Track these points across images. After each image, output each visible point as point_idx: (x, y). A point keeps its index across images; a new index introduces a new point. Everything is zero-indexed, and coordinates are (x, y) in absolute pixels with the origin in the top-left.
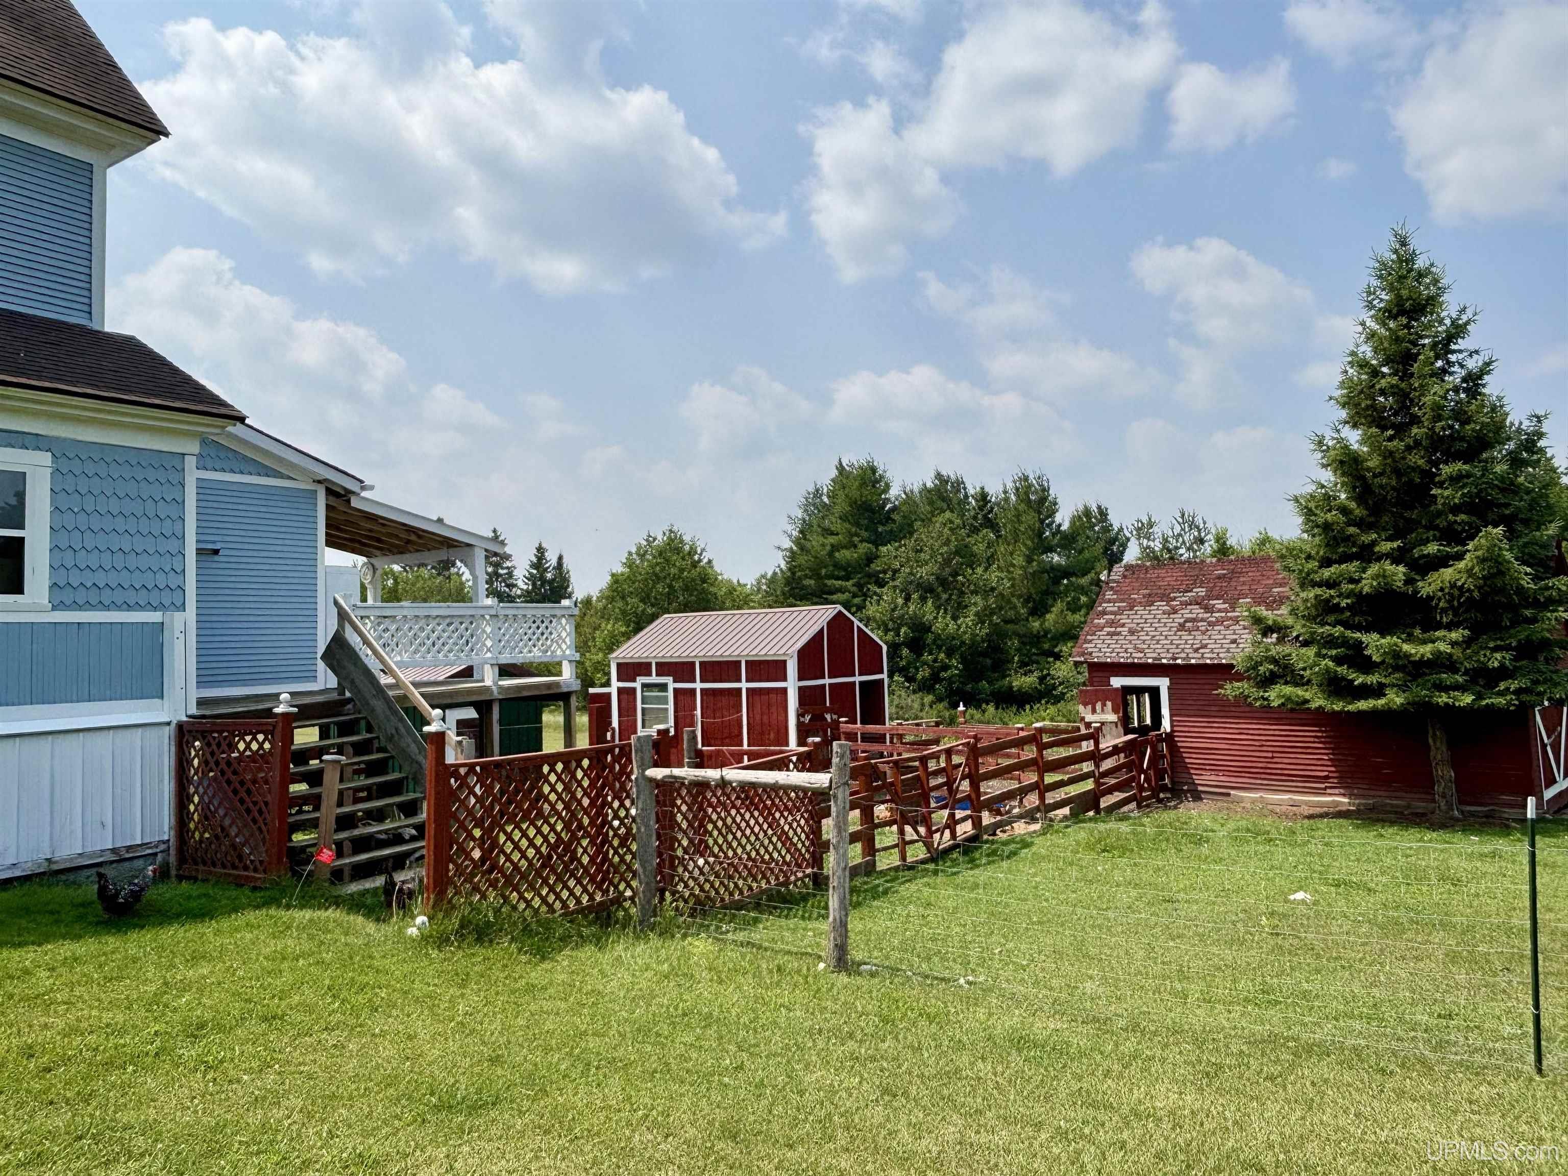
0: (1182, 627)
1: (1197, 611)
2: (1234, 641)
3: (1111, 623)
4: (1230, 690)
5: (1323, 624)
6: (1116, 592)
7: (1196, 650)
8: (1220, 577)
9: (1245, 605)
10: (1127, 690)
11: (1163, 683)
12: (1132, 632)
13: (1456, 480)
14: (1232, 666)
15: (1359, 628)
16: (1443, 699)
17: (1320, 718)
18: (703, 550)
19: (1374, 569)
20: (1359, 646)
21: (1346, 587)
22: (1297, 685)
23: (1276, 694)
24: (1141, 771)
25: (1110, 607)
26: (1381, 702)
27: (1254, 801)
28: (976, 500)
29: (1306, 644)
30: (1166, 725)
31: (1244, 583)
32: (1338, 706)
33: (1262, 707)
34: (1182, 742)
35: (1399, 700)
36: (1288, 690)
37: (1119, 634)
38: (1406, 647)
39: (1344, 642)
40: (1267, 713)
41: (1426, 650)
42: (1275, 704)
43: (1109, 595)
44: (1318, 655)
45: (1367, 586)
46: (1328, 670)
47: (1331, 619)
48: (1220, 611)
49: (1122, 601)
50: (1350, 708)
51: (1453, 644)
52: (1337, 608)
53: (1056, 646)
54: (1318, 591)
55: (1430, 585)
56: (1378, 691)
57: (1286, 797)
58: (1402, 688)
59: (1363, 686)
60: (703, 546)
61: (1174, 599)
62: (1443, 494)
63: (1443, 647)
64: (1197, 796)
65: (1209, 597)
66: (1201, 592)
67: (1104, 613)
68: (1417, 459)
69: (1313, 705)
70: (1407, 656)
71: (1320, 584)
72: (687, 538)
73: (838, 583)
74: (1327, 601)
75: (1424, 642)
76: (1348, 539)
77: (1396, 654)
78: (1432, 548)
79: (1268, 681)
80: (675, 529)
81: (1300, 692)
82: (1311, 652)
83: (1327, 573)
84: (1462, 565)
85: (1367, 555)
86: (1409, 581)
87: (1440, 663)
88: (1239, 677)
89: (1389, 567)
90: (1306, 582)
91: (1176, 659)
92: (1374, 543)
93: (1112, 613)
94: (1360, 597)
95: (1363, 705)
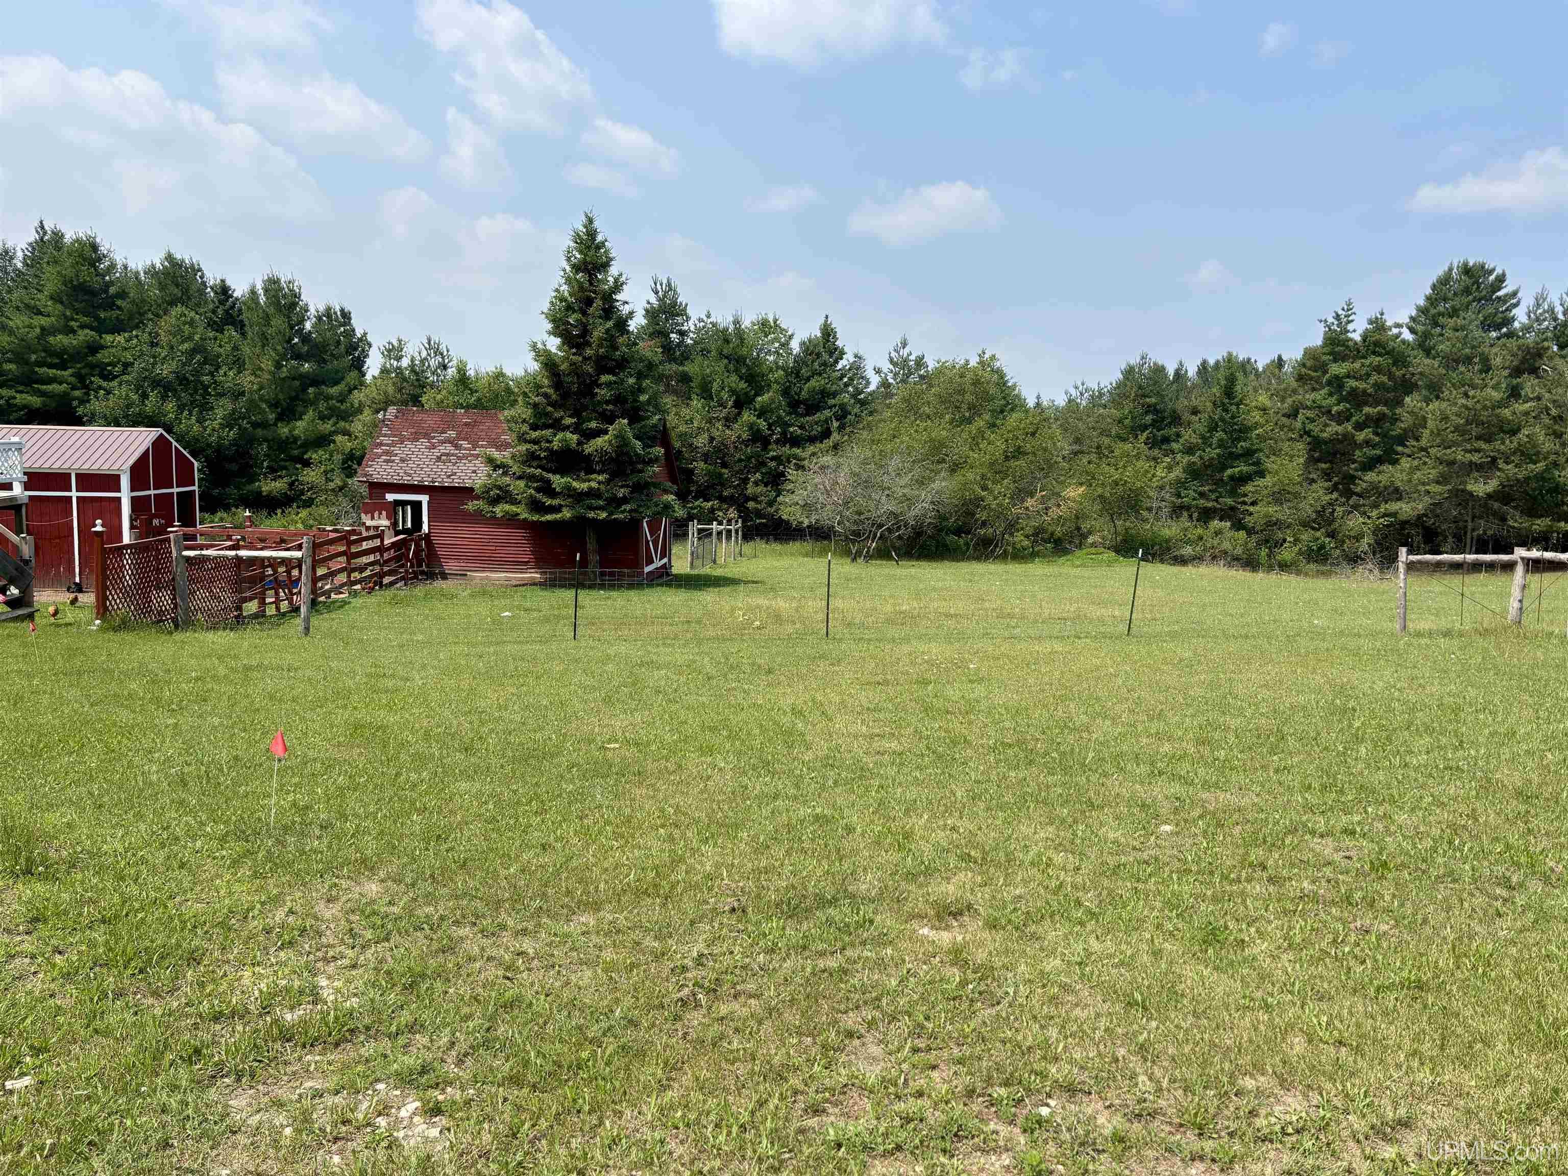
0: (439, 458)
1: (449, 448)
2: (474, 472)
3: (387, 453)
4: (471, 506)
5: (530, 466)
6: (390, 429)
7: (449, 477)
8: (466, 424)
9: (482, 446)
10: (397, 503)
11: (424, 499)
12: (403, 461)
13: (609, 384)
14: (471, 489)
15: (549, 471)
16: (591, 515)
17: (526, 525)
19: (560, 436)
20: (548, 482)
21: (544, 445)
22: (512, 504)
23: (500, 510)
24: (408, 560)
25: (385, 440)
26: (559, 516)
27: (482, 579)
28: (216, 293)
29: (520, 478)
30: (425, 528)
31: (482, 431)
32: (535, 518)
33: (491, 517)
34: (435, 540)
35: (568, 515)
36: (507, 507)
37: (393, 461)
38: (575, 484)
39: (541, 479)
40: (494, 521)
41: (584, 486)
42: (499, 516)
43: (385, 430)
44: (526, 486)
45: (556, 445)
46: (531, 496)
47: (535, 464)
48: (465, 449)
49: (395, 436)
50: (543, 519)
51: (599, 483)
52: (538, 458)
53: (305, 453)
54: (528, 446)
55: (591, 447)
56: (557, 509)
57: (503, 575)
58: (571, 507)
59: (550, 505)
61: (434, 438)
62: (602, 393)
63: (594, 484)
64: (444, 576)
65: (459, 438)
66: (452, 434)
67: (381, 444)
68: (589, 368)
69: (522, 517)
70: (575, 489)
71: (530, 442)
73: (52, 372)
74: (533, 453)
75: (585, 481)
76: (547, 414)
77: (569, 488)
78: (593, 425)
79: (495, 501)
81: (514, 509)
82: (521, 483)
83: (535, 434)
84: (606, 437)
85: (557, 426)
86: (579, 443)
87: (592, 494)
88: (478, 498)
89: (569, 435)
90: (522, 439)
92: (562, 418)
93: (387, 445)
94: (551, 452)
95: (549, 517)
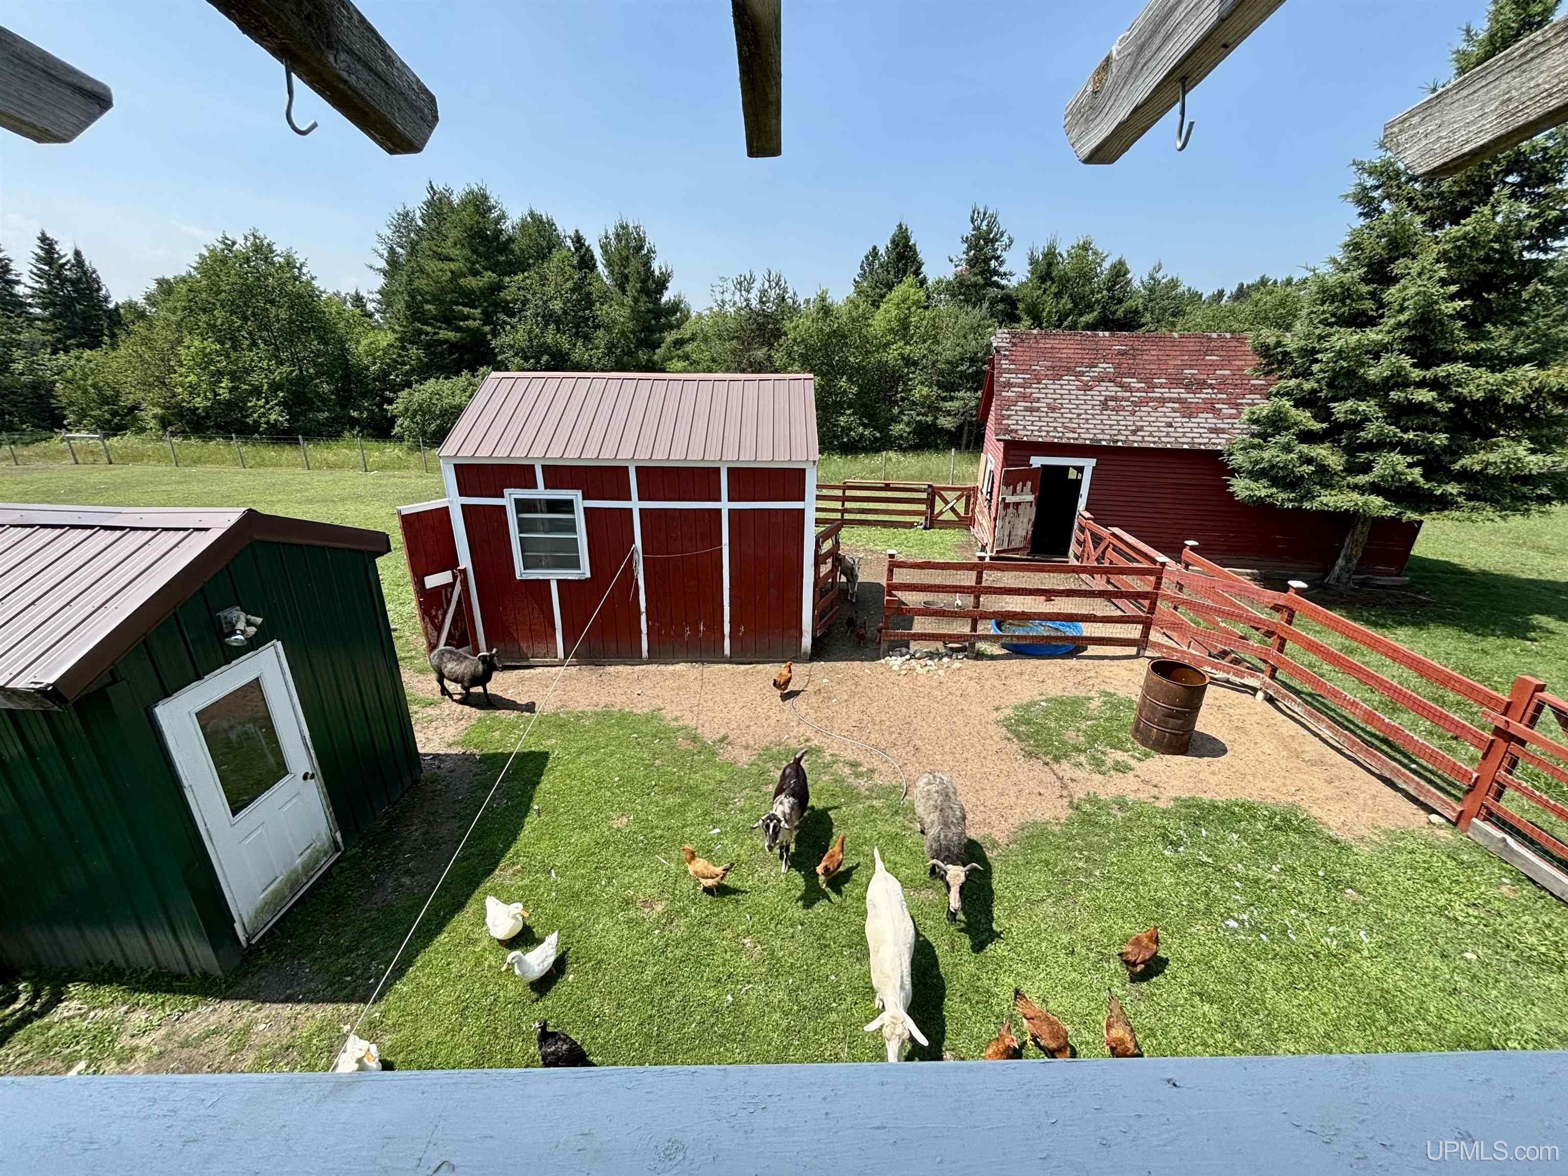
0: (1104, 404)
1: (1113, 390)
2: (1170, 425)
3: (1025, 397)
6: (1013, 362)
8: (1122, 353)
9: (1161, 386)
10: (1048, 470)
11: (1089, 464)
12: (1053, 409)
18: (302, 265)
25: (1013, 378)
31: (1150, 363)
37: (1038, 410)
43: (1006, 364)
48: (1138, 390)
49: (1024, 372)
60: (302, 260)
61: (1082, 374)
65: (1120, 374)
66: (1107, 367)
67: (1010, 384)
72: (278, 248)
73: (466, 310)
80: (260, 234)
91: (1118, 441)
93: (1018, 385)
